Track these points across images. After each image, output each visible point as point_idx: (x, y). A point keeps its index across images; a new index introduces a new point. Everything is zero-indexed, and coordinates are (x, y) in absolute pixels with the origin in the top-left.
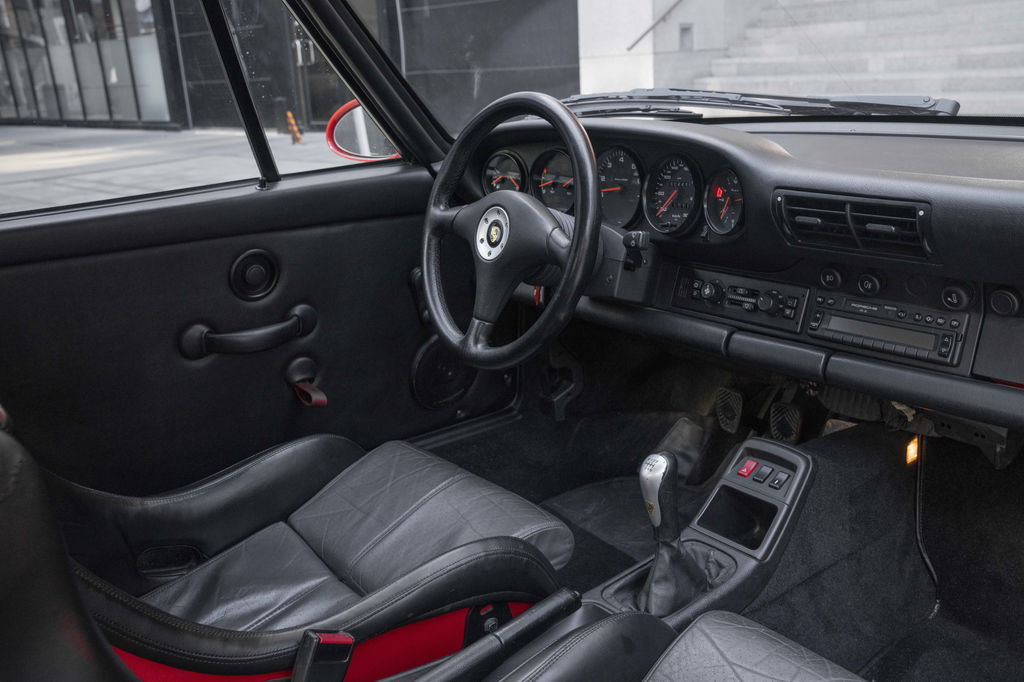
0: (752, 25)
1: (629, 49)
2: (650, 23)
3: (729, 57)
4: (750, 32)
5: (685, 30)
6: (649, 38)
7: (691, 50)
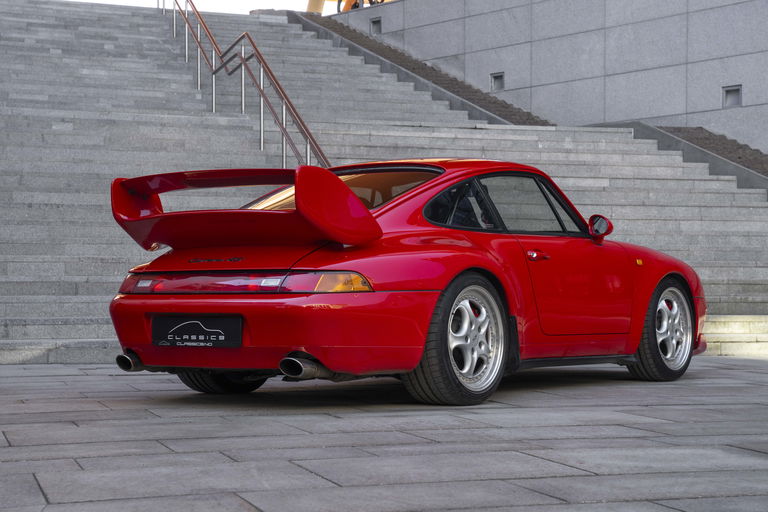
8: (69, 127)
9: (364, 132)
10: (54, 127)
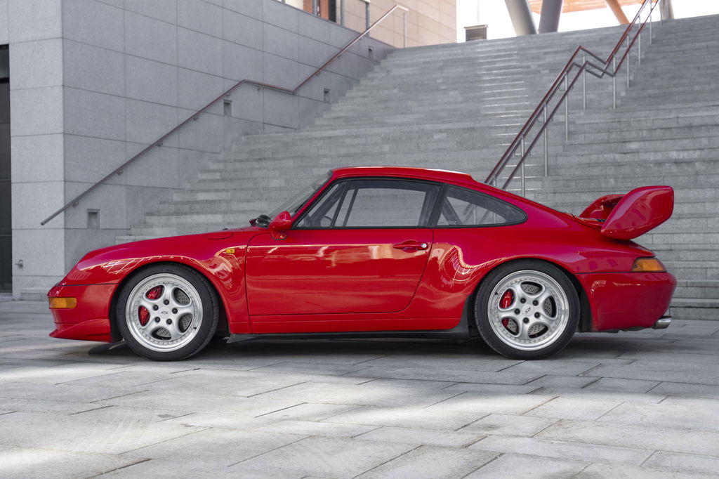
0: (150, 214)
1: (42, 224)
2: (62, 206)
3: (131, 235)
4: (148, 219)
5: (93, 214)
6: (61, 217)
7: (98, 228)
8: (444, 135)
9: (672, 116)
10: (435, 137)
